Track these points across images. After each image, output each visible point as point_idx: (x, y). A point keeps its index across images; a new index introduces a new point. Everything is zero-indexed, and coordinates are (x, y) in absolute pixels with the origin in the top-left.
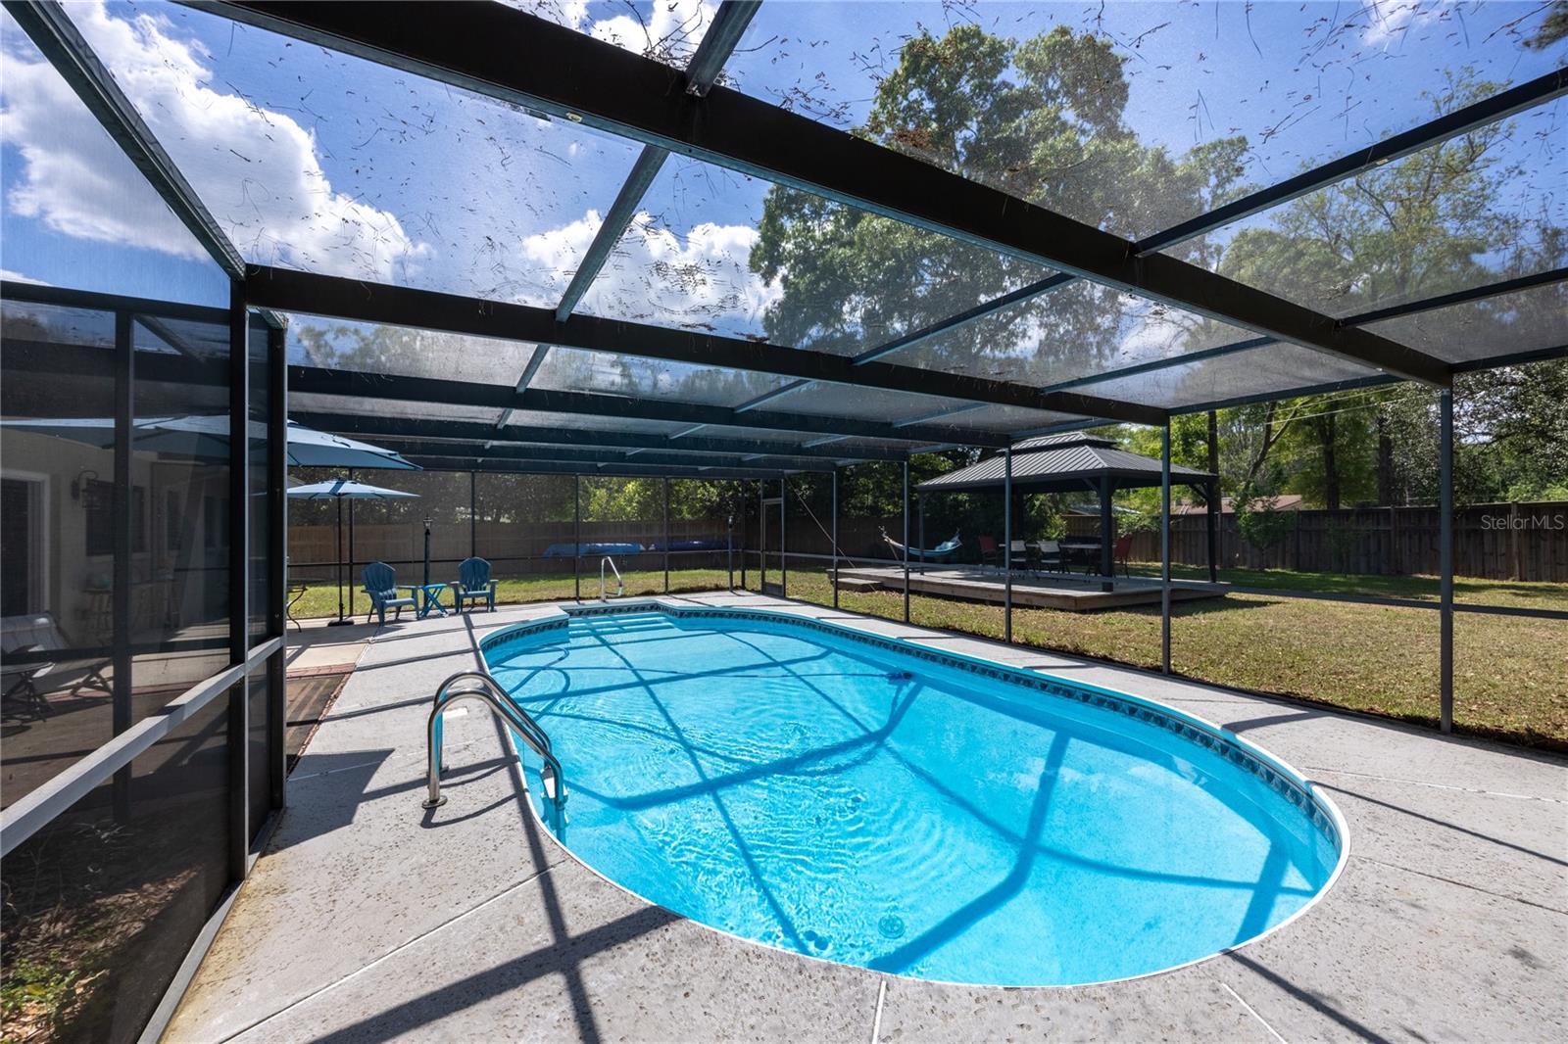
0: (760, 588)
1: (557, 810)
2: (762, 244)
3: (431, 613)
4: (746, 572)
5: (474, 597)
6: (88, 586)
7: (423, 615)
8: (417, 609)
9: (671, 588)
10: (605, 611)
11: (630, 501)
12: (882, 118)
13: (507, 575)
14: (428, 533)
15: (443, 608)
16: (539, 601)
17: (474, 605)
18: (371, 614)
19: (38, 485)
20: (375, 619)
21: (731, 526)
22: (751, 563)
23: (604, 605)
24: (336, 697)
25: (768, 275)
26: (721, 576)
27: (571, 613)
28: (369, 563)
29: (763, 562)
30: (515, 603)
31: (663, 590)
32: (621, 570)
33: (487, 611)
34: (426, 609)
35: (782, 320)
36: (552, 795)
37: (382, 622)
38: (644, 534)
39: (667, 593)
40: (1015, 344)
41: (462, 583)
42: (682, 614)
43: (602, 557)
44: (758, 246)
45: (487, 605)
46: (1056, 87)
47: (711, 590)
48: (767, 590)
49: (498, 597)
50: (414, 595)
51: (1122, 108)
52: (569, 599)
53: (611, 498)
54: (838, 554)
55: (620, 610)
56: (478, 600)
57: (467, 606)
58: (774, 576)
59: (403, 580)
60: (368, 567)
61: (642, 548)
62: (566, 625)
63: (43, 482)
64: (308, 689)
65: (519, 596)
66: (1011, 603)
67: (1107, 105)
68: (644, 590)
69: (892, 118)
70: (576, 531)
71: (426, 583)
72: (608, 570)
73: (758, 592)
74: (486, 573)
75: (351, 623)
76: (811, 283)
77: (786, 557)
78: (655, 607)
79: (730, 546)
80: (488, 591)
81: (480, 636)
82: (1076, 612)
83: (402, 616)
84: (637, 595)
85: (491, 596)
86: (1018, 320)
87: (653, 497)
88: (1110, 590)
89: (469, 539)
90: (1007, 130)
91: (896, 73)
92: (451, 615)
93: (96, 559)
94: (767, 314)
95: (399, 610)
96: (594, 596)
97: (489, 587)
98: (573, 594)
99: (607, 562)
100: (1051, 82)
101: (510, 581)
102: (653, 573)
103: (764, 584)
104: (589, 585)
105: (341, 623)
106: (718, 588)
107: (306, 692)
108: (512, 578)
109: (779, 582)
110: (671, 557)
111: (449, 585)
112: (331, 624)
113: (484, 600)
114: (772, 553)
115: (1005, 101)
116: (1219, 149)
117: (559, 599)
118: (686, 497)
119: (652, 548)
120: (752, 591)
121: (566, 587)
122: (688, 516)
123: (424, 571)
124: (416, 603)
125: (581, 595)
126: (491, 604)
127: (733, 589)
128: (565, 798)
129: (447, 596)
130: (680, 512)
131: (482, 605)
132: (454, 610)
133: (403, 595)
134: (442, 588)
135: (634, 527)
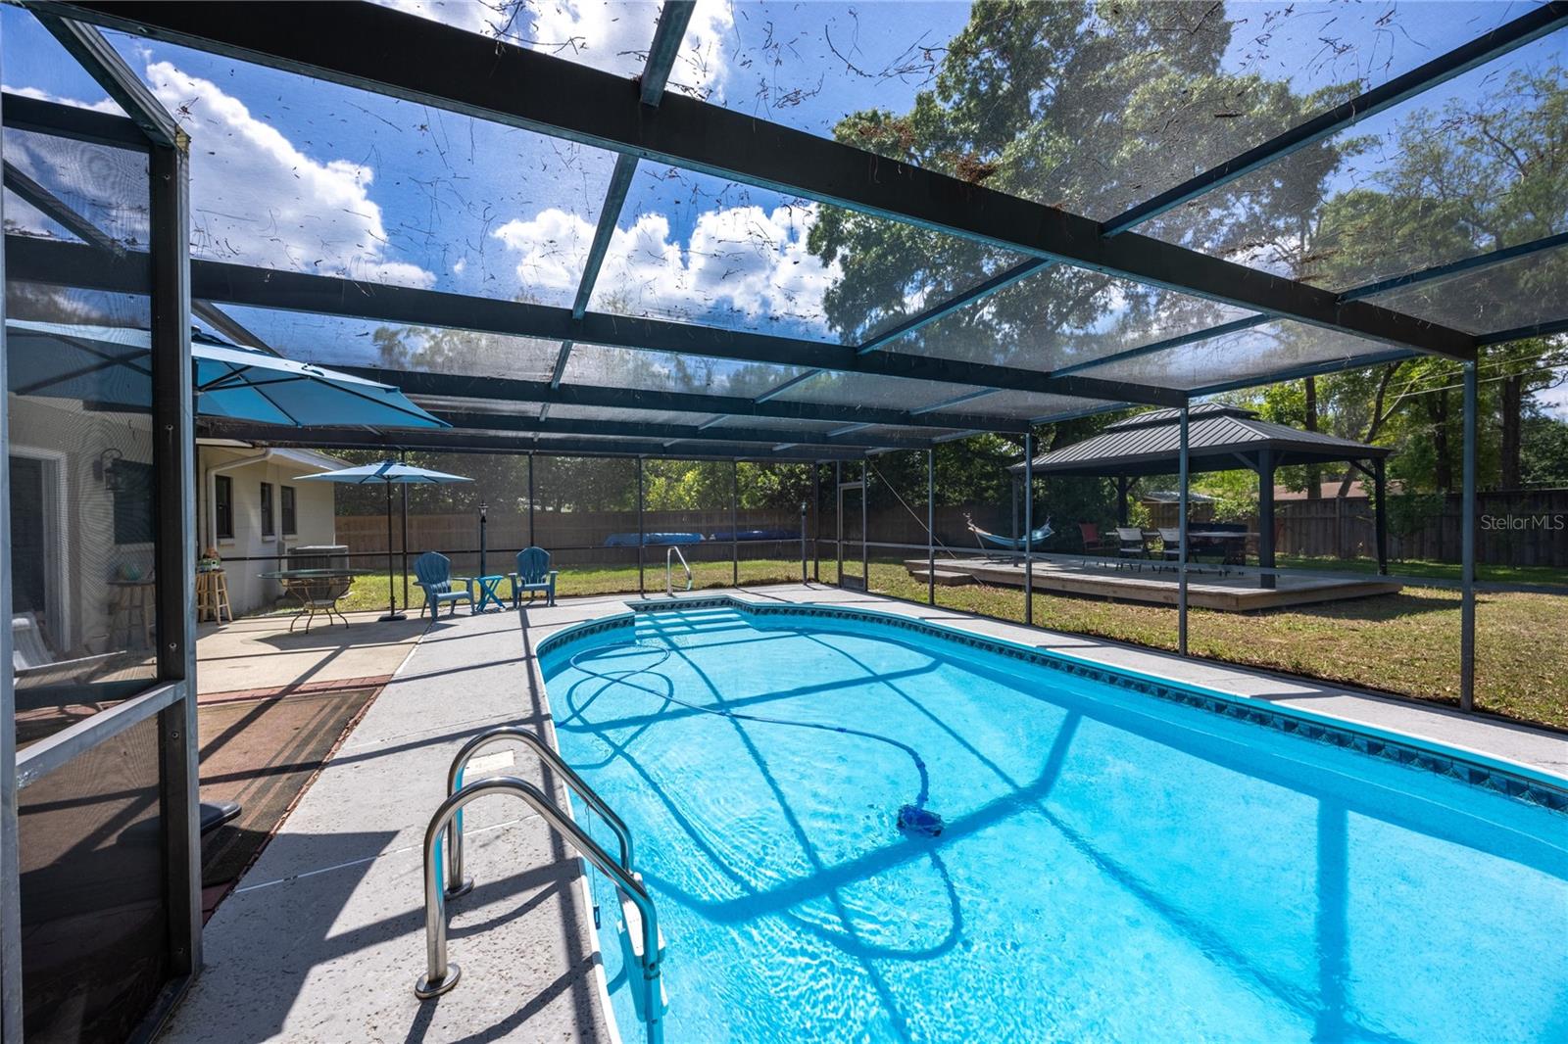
0: (835, 580)
1: (648, 978)
2: (821, 225)
3: (488, 607)
4: (820, 564)
5: (533, 590)
6: (117, 577)
7: (480, 611)
8: (472, 603)
9: (741, 581)
10: (673, 606)
11: (688, 491)
12: (950, 82)
13: (565, 566)
14: (483, 520)
15: (500, 602)
16: (602, 594)
17: (533, 598)
18: (424, 607)
19: (54, 463)
20: (428, 614)
21: (804, 514)
22: (827, 554)
23: (670, 599)
24: (356, 723)
25: (828, 257)
26: (795, 568)
27: (637, 608)
28: (422, 553)
29: (840, 551)
30: (576, 596)
31: (732, 582)
32: (689, 560)
33: (546, 606)
34: (483, 603)
35: (843, 299)
36: (639, 951)
37: (435, 618)
38: (704, 524)
39: (736, 586)
40: (1095, 319)
41: (519, 575)
42: (759, 610)
43: (668, 547)
44: (817, 227)
45: (546, 598)
46: (1145, 34)
47: (782, 582)
48: (844, 583)
49: (558, 589)
50: (469, 587)
51: (1221, 53)
52: (632, 592)
53: (670, 487)
54: (935, 544)
55: (688, 605)
56: (537, 593)
57: (527, 599)
58: (854, 568)
59: (458, 570)
60: (420, 557)
61: (702, 538)
62: (633, 624)
63: (58, 460)
64: (328, 710)
65: (581, 588)
66: (1185, 604)
67: (1205, 50)
68: (711, 582)
69: (960, 81)
70: (639, 519)
71: (483, 575)
72: (675, 560)
73: (835, 586)
74: (545, 564)
75: (403, 618)
76: (879, 257)
77: (868, 547)
78: (726, 602)
79: (803, 534)
80: (548, 583)
81: (537, 639)
82: (1237, 613)
83: (458, 610)
84: (704, 588)
85: (551, 589)
86: (1099, 293)
87: (712, 486)
88: (1272, 586)
89: (528, 529)
90: (1096, 79)
91: (966, 31)
92: (509, 609)
93: (124, 548)
94: (828, 294)
95: (454, 604)
96: (658, 588)
97: (548, 578)
98: (637, 588)
99: (674, 552)
100: (1140, 27)
101: (570, 572)
102: (716, 564)
103: (841, 576)
104: (653, 576)
105: (392, 619)
106: (790, 581)
107: (323, 713)
108: (572, 568)
109: (859, 574)
110: (740, 547)
111: (506, 576)
112: (382, 620)
113: (544, 593)
114: (851, 543)
115: (1090, 49)
116: (1326, 97)
117: (622, 592)
118: (747, 486)
119: (713, 537)
120: (827, 584)
121: (629, 577)
122: (747, 506)
123: (480, 561)
124: (470, 596)
125: (645, 588)
126: (551, 597)
127: (806, 581)
128: (661, 955)
129: (503, 587)
130: (740, 502)
131: (541, 598)
132: (511, 604)
133: (457, 586)
134: (499, 580)
135: (694, 516)
